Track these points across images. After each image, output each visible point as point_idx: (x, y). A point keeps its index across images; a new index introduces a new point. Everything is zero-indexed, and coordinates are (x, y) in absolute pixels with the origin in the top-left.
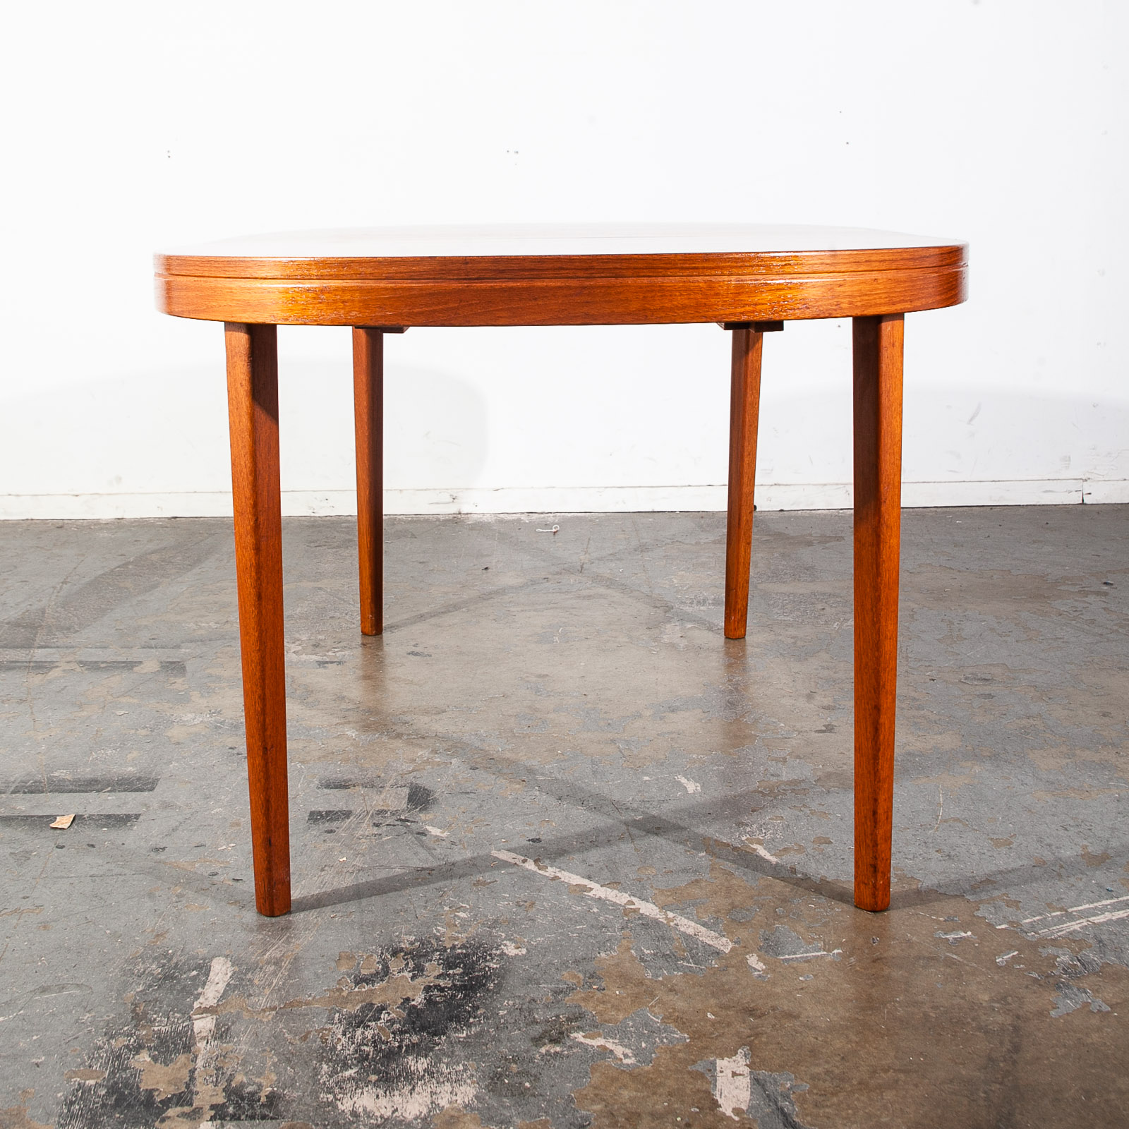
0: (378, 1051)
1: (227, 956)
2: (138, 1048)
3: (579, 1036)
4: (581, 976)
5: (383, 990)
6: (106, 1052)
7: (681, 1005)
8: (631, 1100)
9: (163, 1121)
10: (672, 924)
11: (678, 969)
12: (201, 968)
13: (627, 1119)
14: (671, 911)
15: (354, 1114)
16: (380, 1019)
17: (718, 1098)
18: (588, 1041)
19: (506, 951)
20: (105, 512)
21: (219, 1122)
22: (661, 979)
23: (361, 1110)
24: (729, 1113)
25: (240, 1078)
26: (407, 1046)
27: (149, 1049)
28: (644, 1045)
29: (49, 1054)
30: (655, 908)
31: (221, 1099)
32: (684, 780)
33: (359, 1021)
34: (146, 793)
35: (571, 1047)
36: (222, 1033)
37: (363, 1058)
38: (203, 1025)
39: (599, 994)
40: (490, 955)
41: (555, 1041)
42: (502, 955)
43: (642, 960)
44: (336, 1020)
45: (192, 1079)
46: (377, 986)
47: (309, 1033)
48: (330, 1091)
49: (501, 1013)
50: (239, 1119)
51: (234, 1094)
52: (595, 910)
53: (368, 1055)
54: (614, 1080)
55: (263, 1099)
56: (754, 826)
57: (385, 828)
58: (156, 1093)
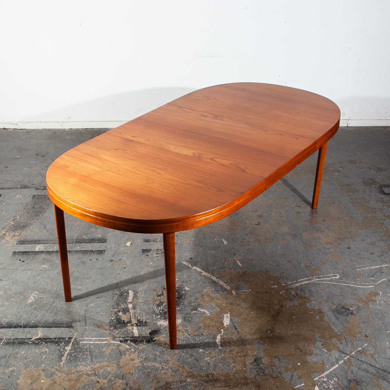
0: (163, 312)
1: (132, 290)
2: (119, 311)
3: (200, 309)
4: (200, 295)
5: (163, 298)
6: (114, 312)
7: (219, 302)
8: (209, 323)
9: (127, 326)
10: (218, 282)
11: (219, 294)
12: (127, 292)
13: (208, 327)
14: (218, 279)
15: (160, 325)
16: (163, 305)
17: (224, 323)
18: (201, 310)
19: (186, 289)
20: (67, 127)
21: (137, 327)
22: (215, 296)
23: (161, 324)
24: (225, 326)
25: (139, 318)
27: (121, 311)
28: (211, 311)
29: (103, 312)
30: (215, 278)
31: (137, 322)
32: (224, 241)
33: (159, 305)
34: (105, 243)
35: (198, 311)
36: (134, 308)
37: (161, 314)
38: (130, 306)
39: (203, 300)
40: (183, 290)
41: (195, 310)
42: (185, 290)
43: (212, 291)
44: (155, 305)
45: (131, 318)
46: (162, 297)
47: (150, 308)
48: (155, 320)
49: (185, 304)
50: (140, 326)
51: (139, 321)
52: (203, 278)
53: (161, 313)
54: (206, 318)
55: (144, 322)
56: (238, 255)
57: (159, 255)
58: (125, 321)
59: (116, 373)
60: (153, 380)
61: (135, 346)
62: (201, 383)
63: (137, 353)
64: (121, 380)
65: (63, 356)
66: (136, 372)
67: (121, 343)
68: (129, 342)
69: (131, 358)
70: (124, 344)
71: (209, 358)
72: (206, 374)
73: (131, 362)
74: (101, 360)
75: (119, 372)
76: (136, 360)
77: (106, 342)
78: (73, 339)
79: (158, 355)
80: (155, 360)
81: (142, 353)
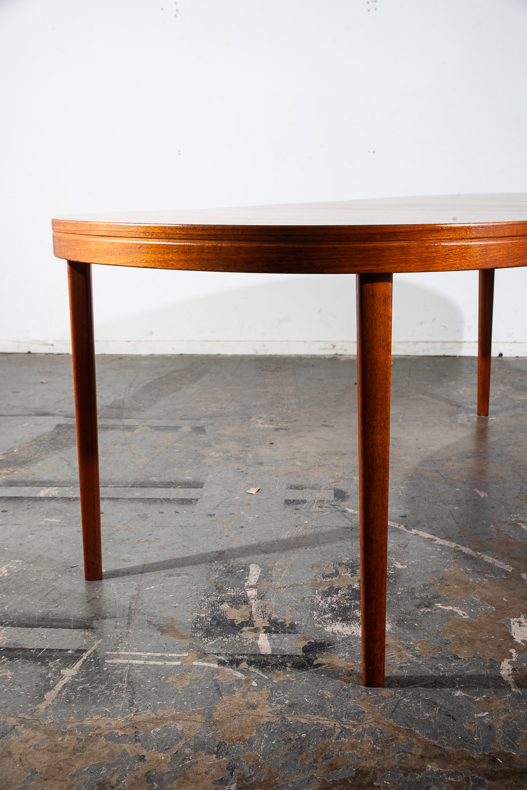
0: (340, 607)
1: (257, 564)
2: (222, 602)
3: (439, 605)
4: (436, 579)
5: (337, 581)
6: (207, 603)
7: (489, 594)
8: (469, 634)
9: (241, 632)
10: (480, 557)
11: (486, 578)
12: (245, 568)
13: (468, 642)
14: (479, 552)
15: (333, 633)
16: (338, 593)
17: (513, 635)
18: (444, 607)
19: (396, 566)
20: (144, 351)
21: (269, 634)
22: (477, 582)
23: (336, 631)
24: (519, 642)
25: (274, 616)
26: (354, 606)
27: (228, 602)
28: (472, 610)
29: (179, 603)
30: (470, 550)
31: (267, 624)
32: (478, 491)
33: (328, 594)
34: (199, 489)
35: (435, 610)
36: (261, 596)
37: (333, 610)
38: (252, 593)
39: (446, 587)
40: (389, 567)
41: (428, 607)
42: (395, 568)
43: (466, 573)
44: (317, 593)
45: (251, 616)
46: (334, 579)
47: (304, 598)
48: (319, 623)
49: (398, 593)
50: (278, 633)
51: (274, 622)
52: (439, 550)
53: (335, 608)
54: (459, 625)
55: (288, 625)
56: (518, 514)
57: (325, 509)
58: (236, 621)
59: (200, 736)
60: (316, 761)
61: (262, 675)
62: (472, 777)
63: (265, 691)
64: (215, 756)
65: (48, 688)
66: (263, 737)
67: (221, 667)
68: (244, 665)
69: (248, 703)
70: (230, 669)
71: (487, 713)
72: (485, 754)
73: (248, 712)
74: (158, 703)
75: (210, 735)
76: (263, 707)
77: (178, 663)
78: (89, 652)
79: (328, 699)
80: (320, 708)
81: (280, 691)
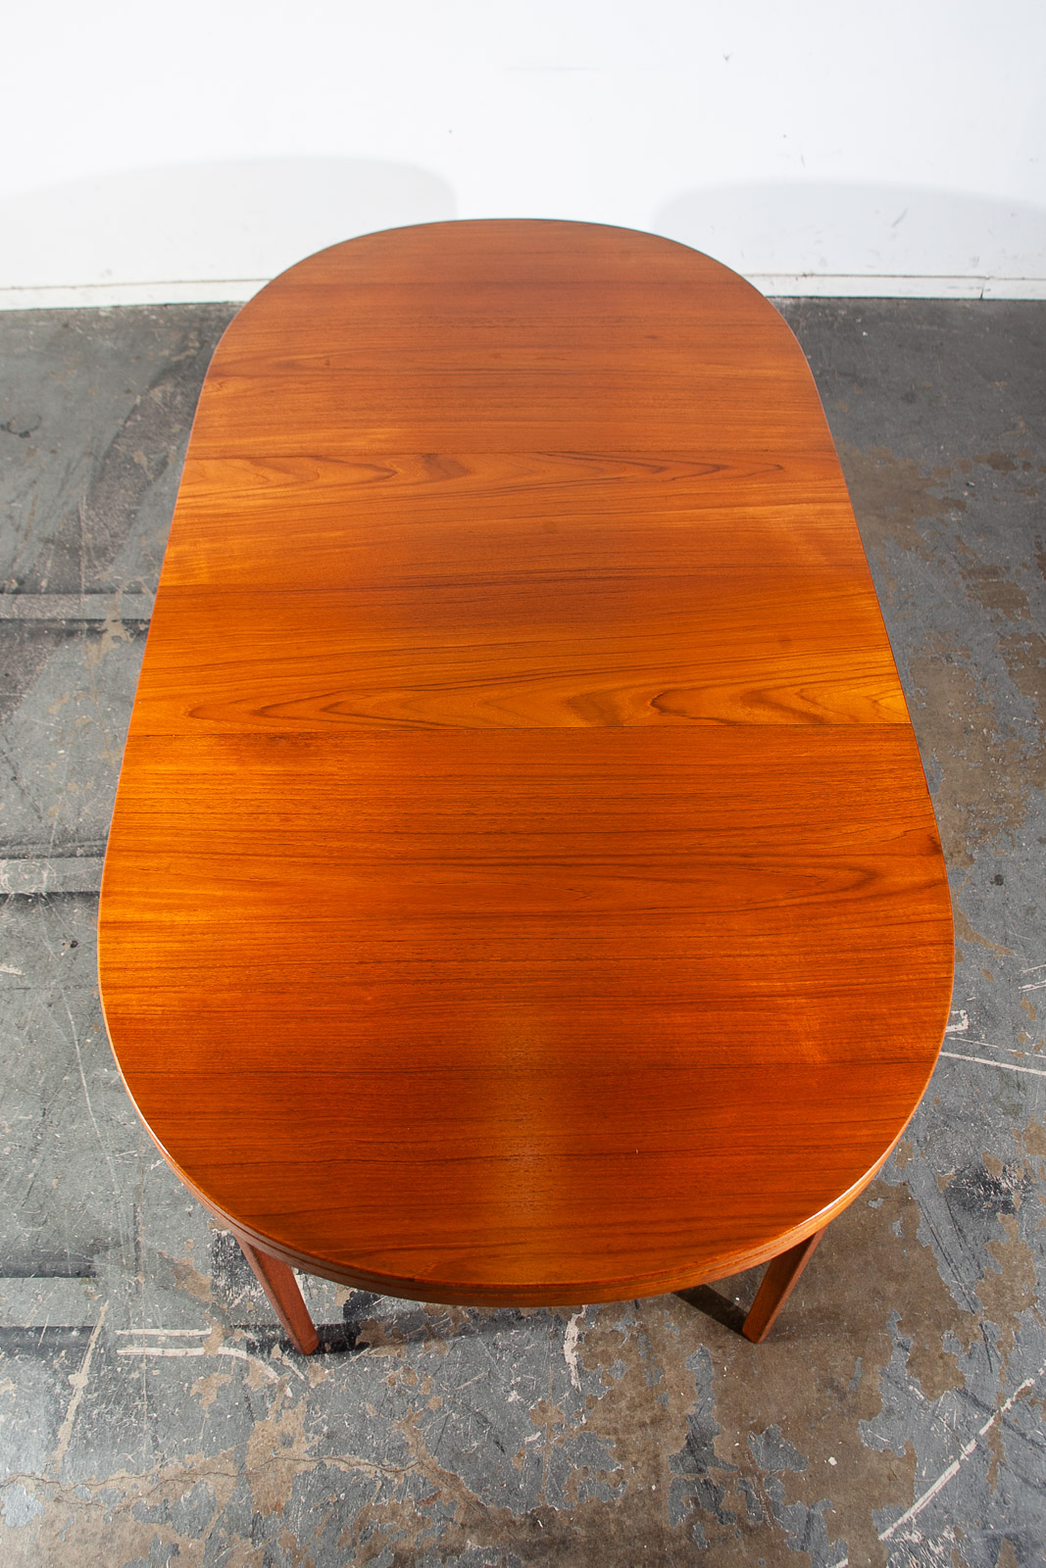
21: (304, 1274)
59: (233, 1503)
60: (354, 1544)
61: (297, 1372)
62: (510, 1556)
63: (301, 1407)
64: (250, 1540)
65: (61, 1419)
66: (300, 1501)
67: (251, 1358)
68: (276, 1349)
69: (283, 1434)
70: (261, 1362)
71: (540, 1434)
72: (527, 1514)
73: (283, 1452)
74: (185, 1440)
75: (243, 1502)
76: (299, 1441)
77: (200, 1351)
78: (97, 1331)
79: (370, 1421)
80: (360, 1441)
81: (317, 1407)
